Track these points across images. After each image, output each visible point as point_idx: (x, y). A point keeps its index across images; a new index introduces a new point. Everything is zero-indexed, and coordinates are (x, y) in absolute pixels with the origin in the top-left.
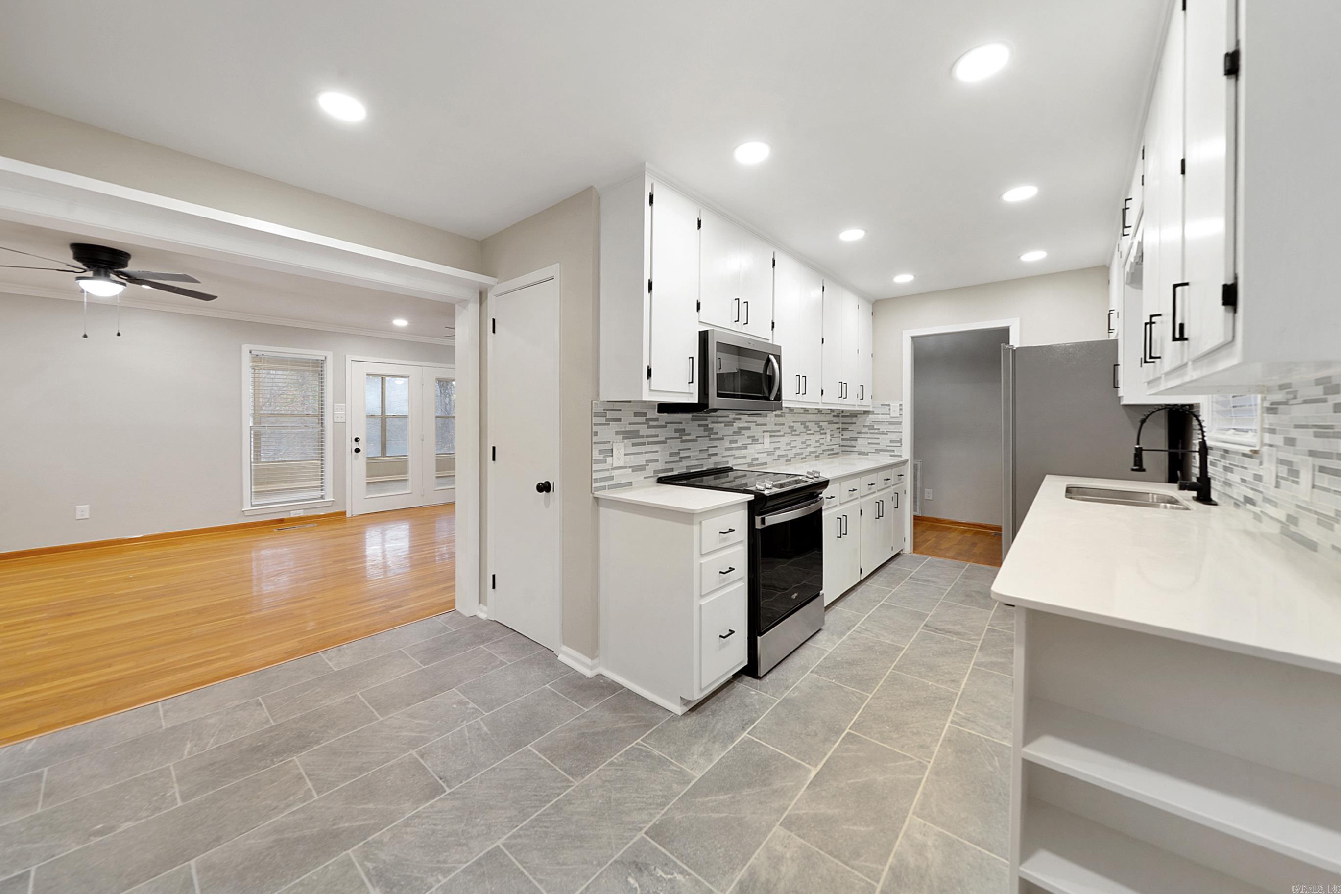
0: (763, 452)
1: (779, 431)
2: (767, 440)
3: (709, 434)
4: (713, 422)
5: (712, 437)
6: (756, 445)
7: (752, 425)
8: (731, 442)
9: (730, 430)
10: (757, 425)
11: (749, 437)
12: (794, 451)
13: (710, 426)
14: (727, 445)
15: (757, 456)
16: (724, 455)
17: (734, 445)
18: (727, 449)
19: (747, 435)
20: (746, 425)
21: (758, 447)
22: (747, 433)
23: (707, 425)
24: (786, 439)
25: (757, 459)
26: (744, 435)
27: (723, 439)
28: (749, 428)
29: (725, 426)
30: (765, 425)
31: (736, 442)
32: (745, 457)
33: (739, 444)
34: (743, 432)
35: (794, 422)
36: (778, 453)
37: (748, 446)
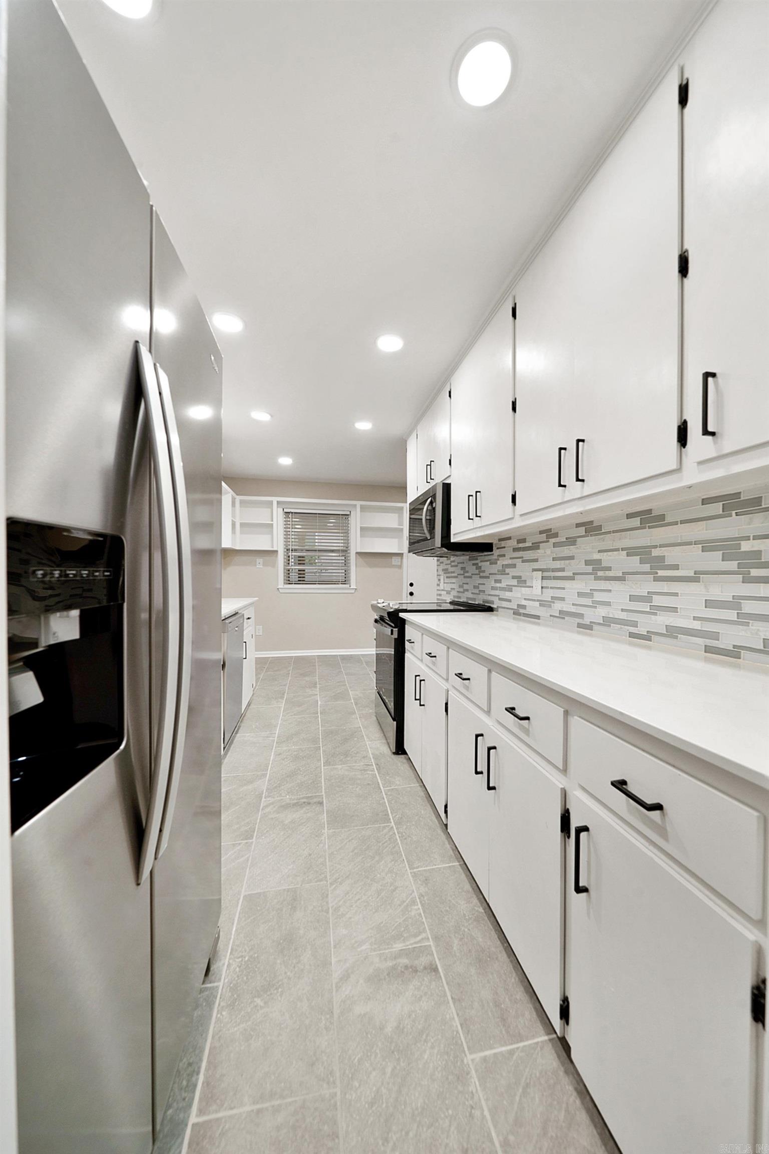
0: (534, 600)
1: (563, 570)
2: (537, 583)
3: (479, 572)
4: (481, 562)
5: (481, 574)
6: (523, 589)
7: (518, 562)
8: (497, 581)
9: (494, 569)
10: (523, 561)
11: (514, 577)
12: (602, 611)
13: (479, 565)
14: (493, 584)
15: (524, 603)
16: (490, 593)
17: (498, 585)
18: (493, 588)
19: (511, 574)
20: (510, 562)
21: (524, 590)
22: (512, 572)
23: (477, 564)
24: (579, 585)
25: (524, 607)
26: (508, 574)
27: (488, 577)
28: (514, 566)
29: (490, 564)
30: (536, 560)
31: (499, 581)
32: (510, 601)
33: (503, 585)
34: (507, 570)
35: (599, 551)
36: (558, 606)
37: (514, 588)
